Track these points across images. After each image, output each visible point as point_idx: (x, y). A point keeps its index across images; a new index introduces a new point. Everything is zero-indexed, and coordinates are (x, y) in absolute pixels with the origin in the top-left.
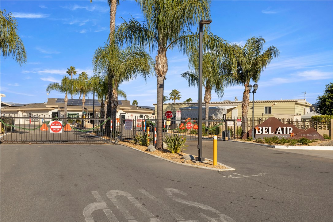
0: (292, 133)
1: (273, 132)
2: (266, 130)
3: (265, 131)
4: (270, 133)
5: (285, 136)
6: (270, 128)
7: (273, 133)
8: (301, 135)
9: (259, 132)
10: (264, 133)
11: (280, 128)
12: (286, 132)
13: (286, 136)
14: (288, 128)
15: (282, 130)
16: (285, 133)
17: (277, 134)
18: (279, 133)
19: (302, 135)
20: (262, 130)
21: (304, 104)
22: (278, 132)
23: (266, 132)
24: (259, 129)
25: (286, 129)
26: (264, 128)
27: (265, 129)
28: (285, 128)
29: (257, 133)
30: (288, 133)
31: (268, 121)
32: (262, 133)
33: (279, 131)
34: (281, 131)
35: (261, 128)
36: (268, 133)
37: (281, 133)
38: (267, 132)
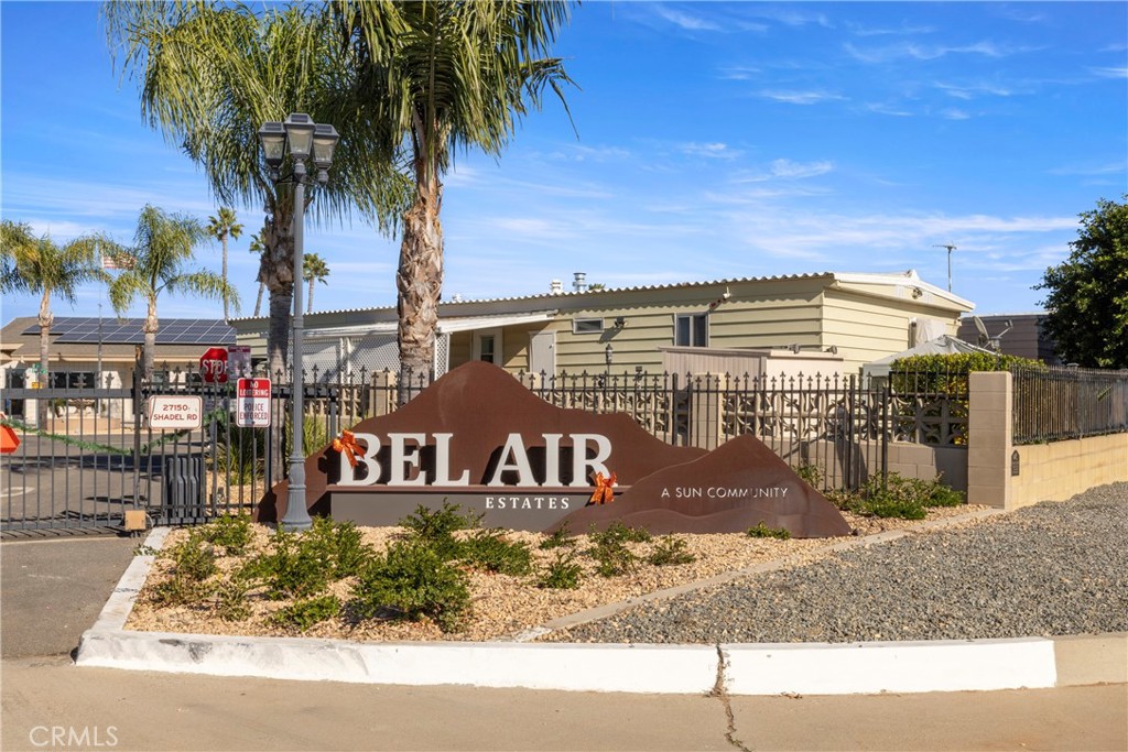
0: (606, 475)
1: (466, 473)
2: (415, 458)
3: (407, 465)
4: (443, 479)
5: (552, 501)
6: (443, 441)
7: (464, 481)
8: (665, 493)
9: (361, 471)
10: (397, 480)
11: (515, 443)
12: (566, 474)
13: (559, 503)
14: (579, 442)
15: (537, 457)
16: (552, 480)
17: (496, 482)
18: (510, 478)
19: (672, 492)
20: (384, 456)
21: (907, 296)
22: (502, 466)
23: (409, 472)
24: (362, 447)
25: (566, 454)
26: (397, 441)
27: (409, 449)
28: (552, 442)
29: (347, 478)
30: (579, 481)
31: (440, 392)
32: (385, 476)
33: (511, 460)
34: (523, 467)
35: (374, 443)
36: (430, 478)
37: (527, 480)
38: (422, 475)
